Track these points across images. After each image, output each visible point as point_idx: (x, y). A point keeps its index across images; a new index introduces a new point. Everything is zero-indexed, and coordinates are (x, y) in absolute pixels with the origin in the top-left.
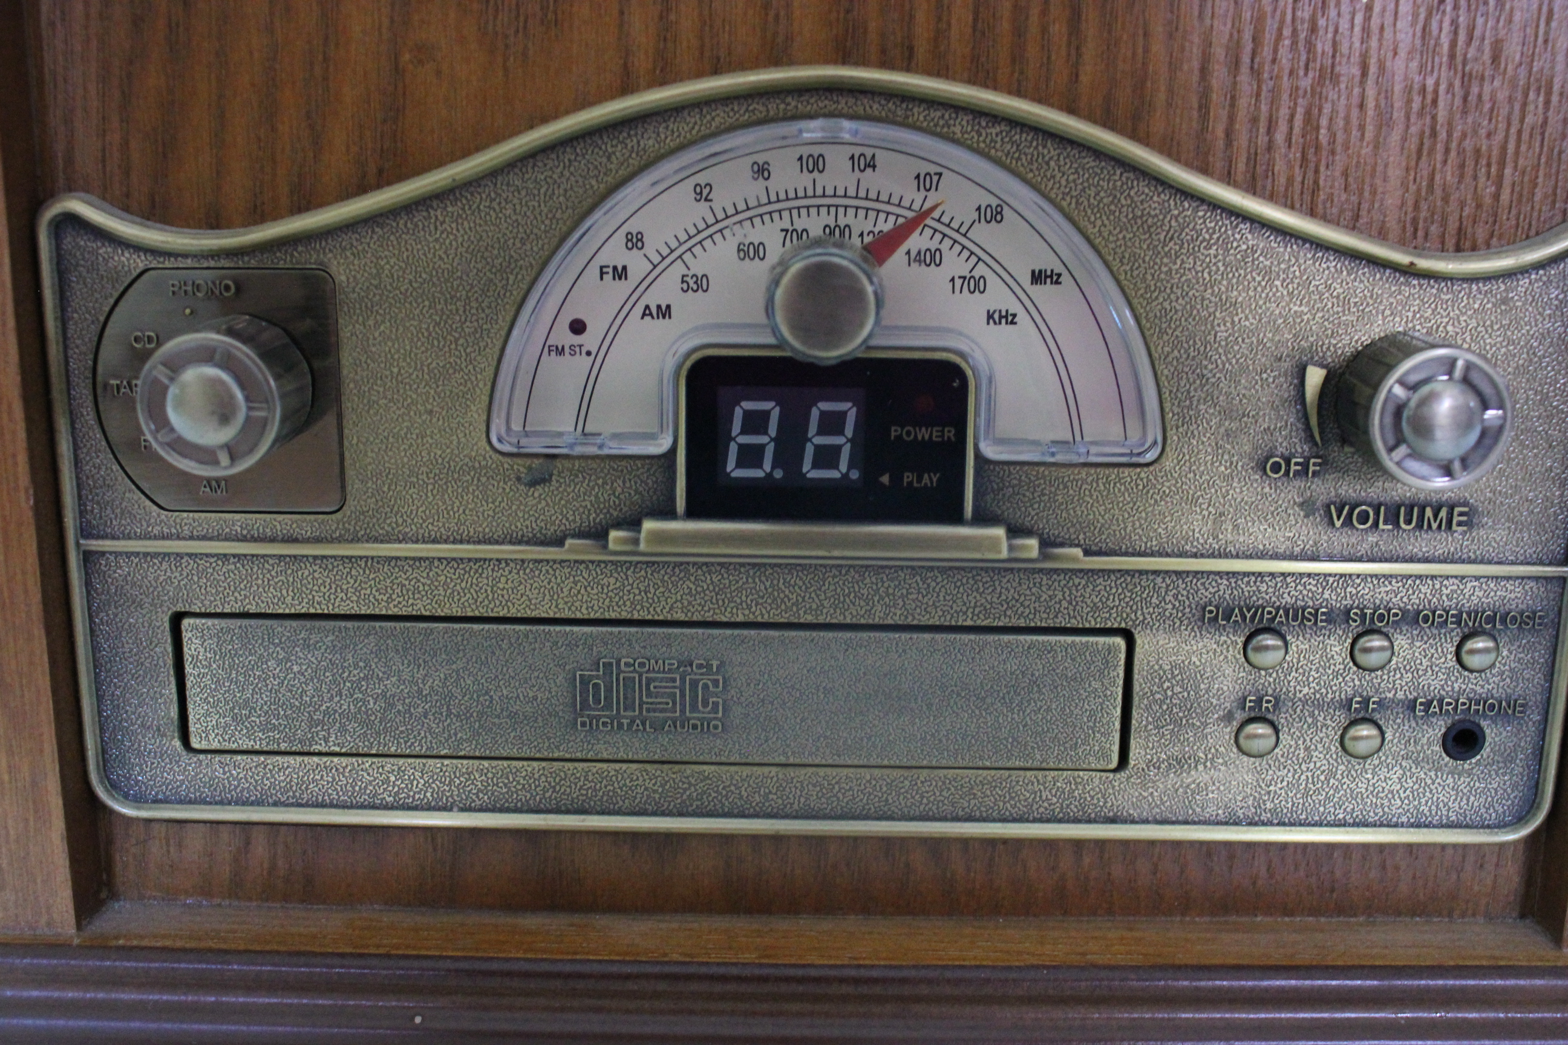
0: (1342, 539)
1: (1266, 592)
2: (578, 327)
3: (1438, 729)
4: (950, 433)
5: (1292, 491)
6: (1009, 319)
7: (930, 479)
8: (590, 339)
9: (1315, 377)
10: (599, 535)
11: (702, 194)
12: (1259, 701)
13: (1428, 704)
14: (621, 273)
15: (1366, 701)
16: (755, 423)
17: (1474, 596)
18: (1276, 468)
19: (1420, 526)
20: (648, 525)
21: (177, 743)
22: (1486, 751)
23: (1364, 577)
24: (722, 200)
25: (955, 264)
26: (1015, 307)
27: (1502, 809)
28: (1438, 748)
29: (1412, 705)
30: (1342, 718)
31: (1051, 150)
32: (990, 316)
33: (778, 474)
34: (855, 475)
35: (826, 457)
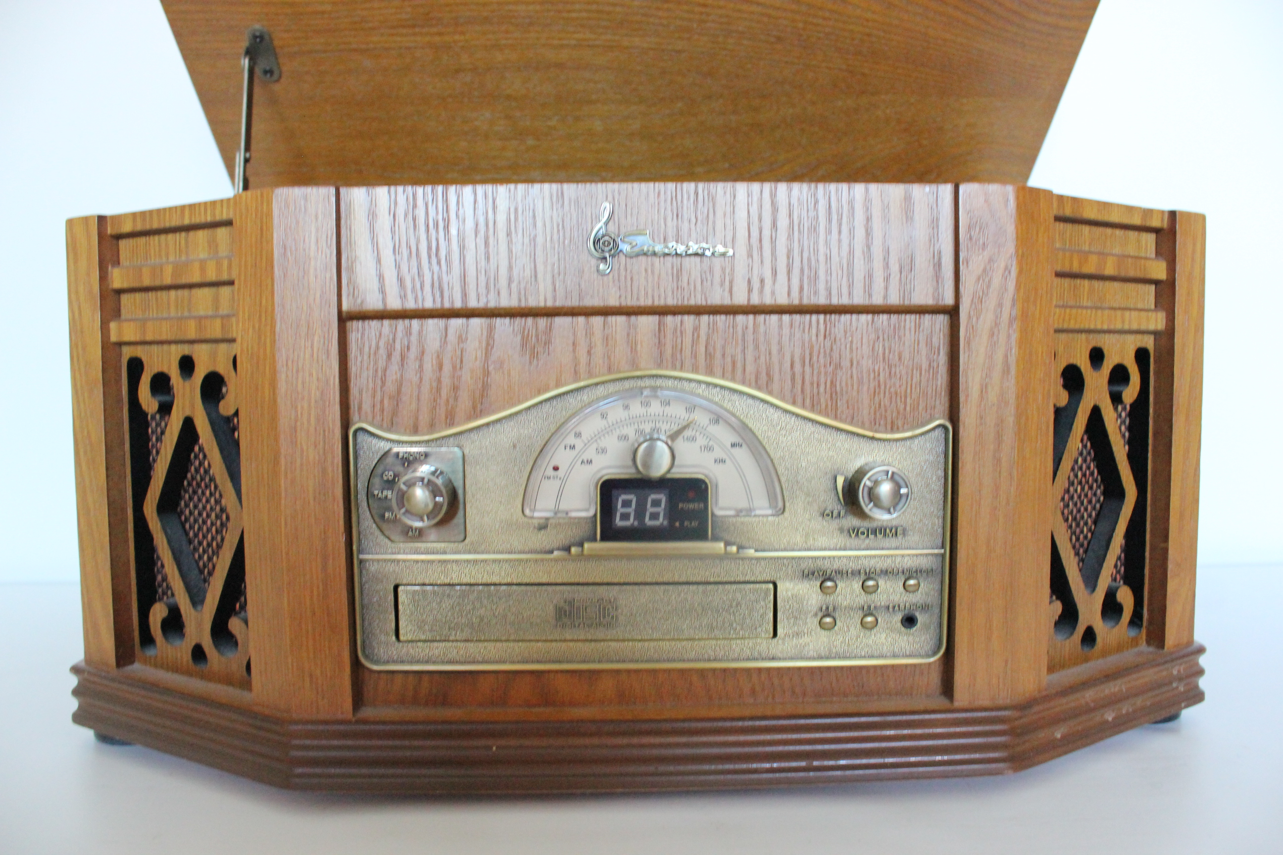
0: (854, 542)
1: (826, 565)
2: (556, 469)
3: (899, 617)
4: (702, 505)
5: (835, 524)
6: (723, 461)
7: (695, 524)
8: (560, 473)
9: (840, 481)
10: (567, 549)
11: (604, 416)
12: (827, 608)
13: (894, 607)
14: (573, 447)
15: (869, 607)
16: (627, 504)
17: (908, 563)
18: (828, 515)
19: (885, 535)
20: (586, 545)
21: (394, 638)
22: (919, 624)
23: (865, 557)
24: (611, 418)
25: (701, 441)
26: (724, 456)
27: (928, 646)
28: (899, 624)
29: (888, 607)
30: (860, 614)
31: (735, 397)
32: (715, 461)
33: (636, 523)
34: (666, 523)
35: (654, 516)
